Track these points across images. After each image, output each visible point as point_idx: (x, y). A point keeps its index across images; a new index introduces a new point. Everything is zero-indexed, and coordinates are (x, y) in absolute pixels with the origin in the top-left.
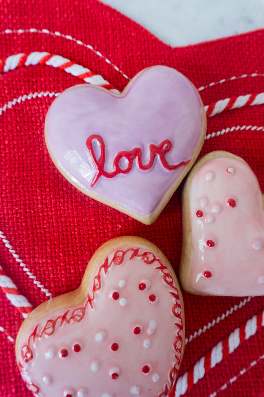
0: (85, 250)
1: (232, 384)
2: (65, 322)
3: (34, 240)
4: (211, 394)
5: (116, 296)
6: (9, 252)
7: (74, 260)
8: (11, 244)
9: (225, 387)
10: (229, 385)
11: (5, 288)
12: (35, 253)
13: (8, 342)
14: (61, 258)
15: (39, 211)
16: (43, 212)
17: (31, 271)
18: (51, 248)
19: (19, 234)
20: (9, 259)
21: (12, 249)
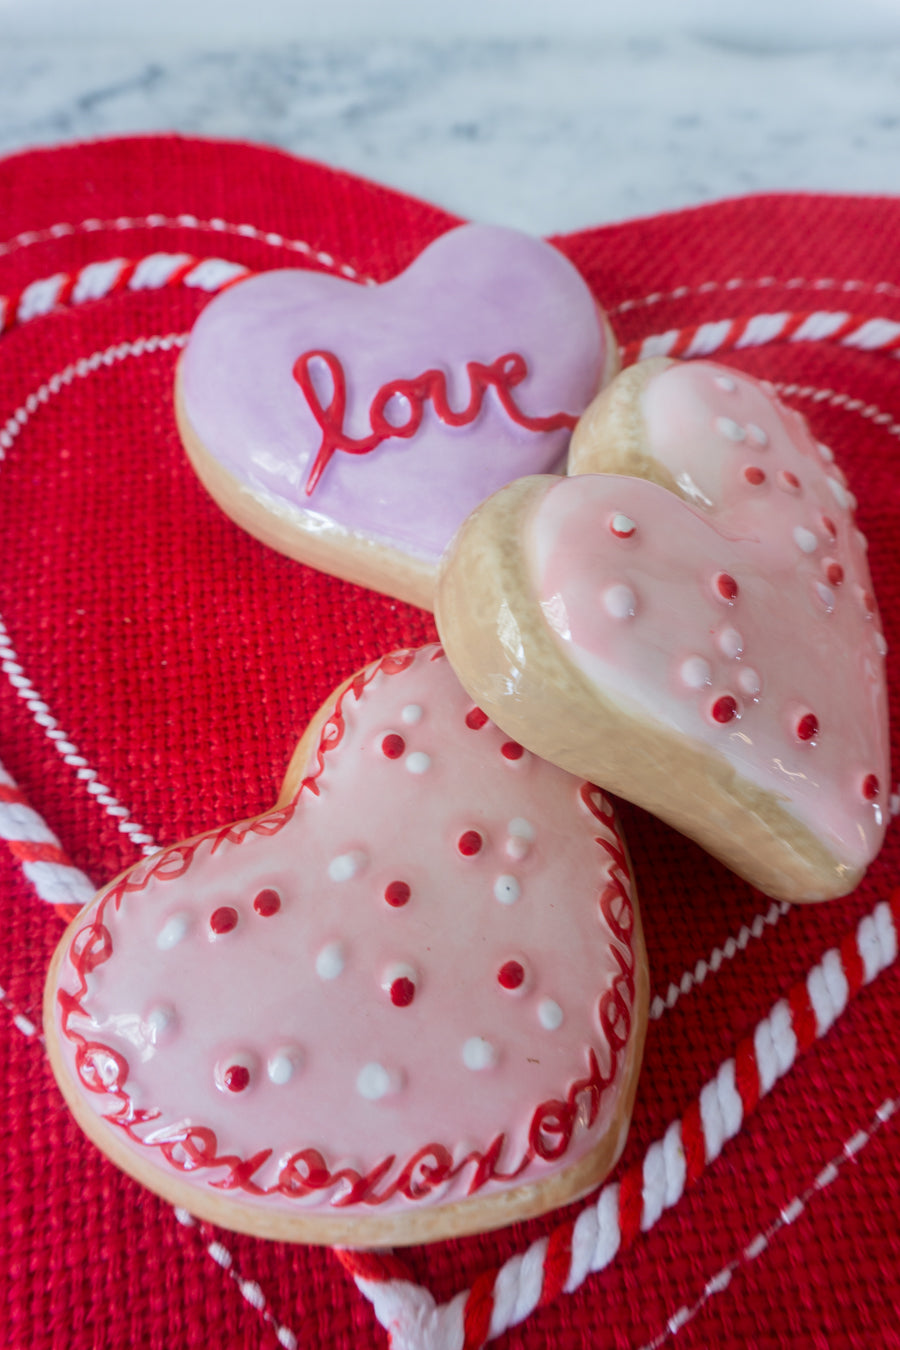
0: (292, 722)
1: (854, 1161)
2: (225, 841)
3: (128, 703)
4: (783, 1208)
5: (395, 747)
6: (44, 737)
7: (256, 754)
8: (53, 713)
9: (829, 1174)
10: (845, 1168)
11: (22, 844)
12: (129, 739)
13: (14, 1036)
14: (213, 748)
15: (150, 618)
16: (160, 621)
17: (111, 794)
18: (181, 722)
19: (83, 687)
20: (44, 760)
21: (56, 729)
